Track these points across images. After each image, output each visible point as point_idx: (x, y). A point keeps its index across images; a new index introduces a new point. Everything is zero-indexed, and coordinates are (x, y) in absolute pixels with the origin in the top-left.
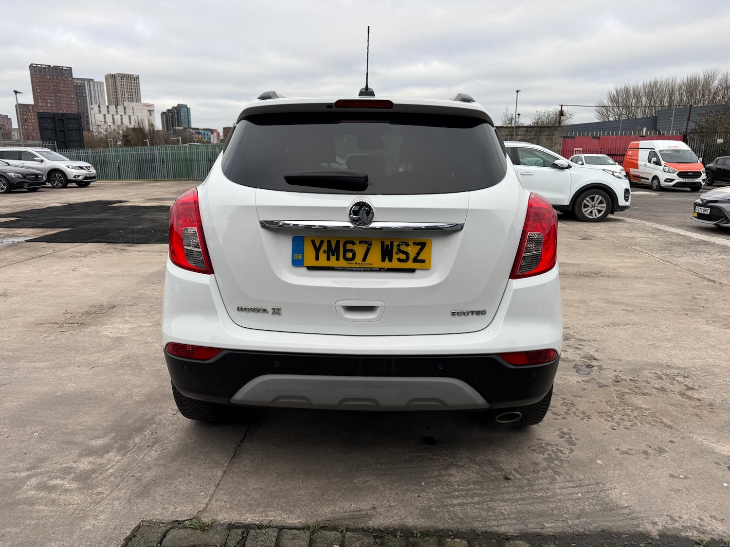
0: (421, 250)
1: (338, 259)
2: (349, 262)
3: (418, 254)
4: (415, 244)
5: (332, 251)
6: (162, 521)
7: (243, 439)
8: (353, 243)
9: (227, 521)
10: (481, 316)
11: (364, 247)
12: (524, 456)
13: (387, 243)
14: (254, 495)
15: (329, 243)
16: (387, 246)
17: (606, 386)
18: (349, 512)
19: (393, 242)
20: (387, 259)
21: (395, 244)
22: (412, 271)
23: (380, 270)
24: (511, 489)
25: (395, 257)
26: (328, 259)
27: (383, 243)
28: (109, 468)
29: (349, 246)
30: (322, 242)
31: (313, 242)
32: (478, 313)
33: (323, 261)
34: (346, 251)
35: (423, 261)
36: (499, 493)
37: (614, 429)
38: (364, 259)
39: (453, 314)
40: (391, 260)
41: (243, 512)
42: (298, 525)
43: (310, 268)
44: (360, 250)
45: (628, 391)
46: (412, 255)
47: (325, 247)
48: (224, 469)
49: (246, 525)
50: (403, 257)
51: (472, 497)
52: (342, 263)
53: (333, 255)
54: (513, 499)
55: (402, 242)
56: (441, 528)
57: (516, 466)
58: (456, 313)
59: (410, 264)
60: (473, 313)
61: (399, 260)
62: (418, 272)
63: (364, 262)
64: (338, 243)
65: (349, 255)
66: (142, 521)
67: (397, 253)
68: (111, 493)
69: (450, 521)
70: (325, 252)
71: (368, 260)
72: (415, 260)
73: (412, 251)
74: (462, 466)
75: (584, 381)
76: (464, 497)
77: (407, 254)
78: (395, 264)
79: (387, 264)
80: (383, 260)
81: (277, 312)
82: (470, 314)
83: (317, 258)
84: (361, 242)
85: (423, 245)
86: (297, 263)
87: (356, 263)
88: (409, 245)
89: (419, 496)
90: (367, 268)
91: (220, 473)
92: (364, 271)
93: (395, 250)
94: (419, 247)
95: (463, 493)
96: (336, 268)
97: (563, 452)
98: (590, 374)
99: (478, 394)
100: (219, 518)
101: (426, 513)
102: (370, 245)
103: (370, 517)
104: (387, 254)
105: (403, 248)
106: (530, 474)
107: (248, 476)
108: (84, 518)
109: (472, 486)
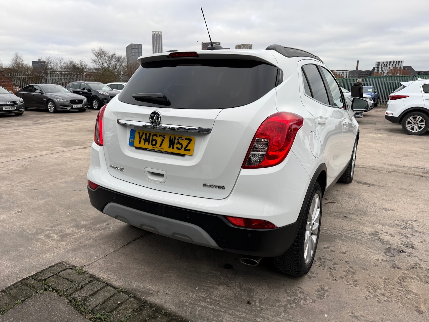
0: (189, 143)
1: (149, 144)
2: (153, 146)
3: (187, 146)
4: (186, 139)
5: (147, 140)
6: (69, 264)
7: (139, 238)
8: (157, 136)
9: (91, 273)
10: (221, 190)
11: (162, 138)
12: (276, 294)
13: (173, 137)
14: (115, 266)
15: (146, 134)
16: (173, 139)
17: (399, 268)
18: (145, 289)
19: (176, 137)
20: (171, 147)
21: (177, 138)
22: (183, 155)
23: (168, 153)
24: (244, 310)
25: (176, 146)
26: (145, 144)
27: (170, 137)
28: (75, 235)
29: (155, 138)
30: (143, 134)
31: (139, 133)
32: (219, 187)
33: (142, 145)
34: (153, 140)
35: (189, 150)
36: (233, 309)
37: (367, 299)
38: (160, 146)
39: (204, 185)
40: (173, 148)
41: (102, 271)
42: (117, 286)
43: (136, 148)
44: (159, 139)
45: (414, 276)
46: (184, 146)
47: (144, 137)
48: (116, 249)
49: (97, 278)
50: (179, 146)
51: (215, 306)
52: (150, 147)
53: (147, 142)
54: (238, 316)
55: (180, 138)
56: (179, 315)
57: (263, 298)
58: (206, 186)
59: (182, 152)
60: (216, 187)
61: (178, 148)
62: (186, 157)
63: (160, 147)
64: (150, 134)
65: (154, 142)
66: (63, 261)
67: (177, 144)
68: (66, 245)
69: (188, 313)
70: (143, 139)
71: (163, 146)
72: (185, 149)
73: (185, 143)
74: (230, 287)
75: (383, 260)
76: (211, 304)
77: (181, 145)
78: (175, 150)
79: (171, 150)
80: (169, 147)
81: (122, 170)
82: (215, 187)
83: (140, 143)
84: (160, 136)
85: (190, 140)
86: (131, 144)
87: (157, 148)
88: (183, 140)
89: (187, 294)
90: (161, 151)
91: (113, 250)
92: (160, 152)
93: (176, 142)
94: (188, 141)
95: (213, 301)
96: (147, 149)
97: (307, 301)
98: (395, 256)
99: (211, 238)
100: (90, 271)
101: (181, 304)
102: (164, 137)
103: (151, 294)
104: (172, 144)
105: (180, 141)
106: (267, 305)
107: (122, 256)
108: (46, 253)
109: (223, 299)
